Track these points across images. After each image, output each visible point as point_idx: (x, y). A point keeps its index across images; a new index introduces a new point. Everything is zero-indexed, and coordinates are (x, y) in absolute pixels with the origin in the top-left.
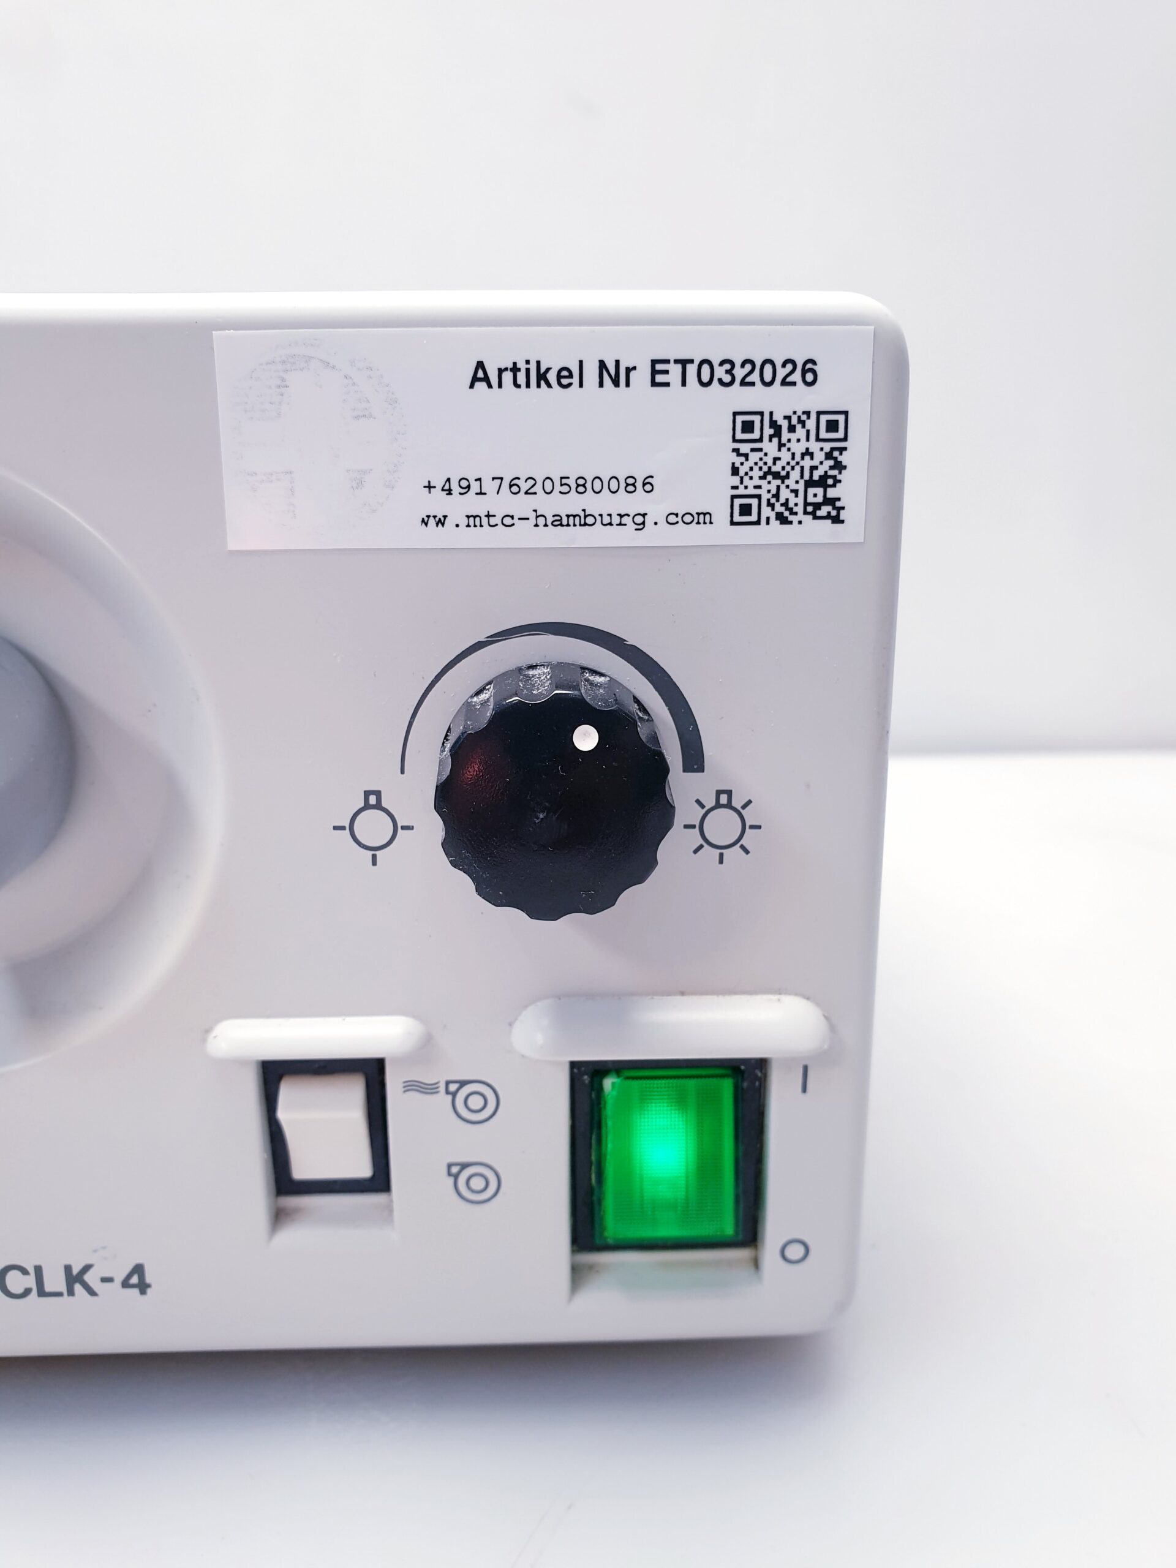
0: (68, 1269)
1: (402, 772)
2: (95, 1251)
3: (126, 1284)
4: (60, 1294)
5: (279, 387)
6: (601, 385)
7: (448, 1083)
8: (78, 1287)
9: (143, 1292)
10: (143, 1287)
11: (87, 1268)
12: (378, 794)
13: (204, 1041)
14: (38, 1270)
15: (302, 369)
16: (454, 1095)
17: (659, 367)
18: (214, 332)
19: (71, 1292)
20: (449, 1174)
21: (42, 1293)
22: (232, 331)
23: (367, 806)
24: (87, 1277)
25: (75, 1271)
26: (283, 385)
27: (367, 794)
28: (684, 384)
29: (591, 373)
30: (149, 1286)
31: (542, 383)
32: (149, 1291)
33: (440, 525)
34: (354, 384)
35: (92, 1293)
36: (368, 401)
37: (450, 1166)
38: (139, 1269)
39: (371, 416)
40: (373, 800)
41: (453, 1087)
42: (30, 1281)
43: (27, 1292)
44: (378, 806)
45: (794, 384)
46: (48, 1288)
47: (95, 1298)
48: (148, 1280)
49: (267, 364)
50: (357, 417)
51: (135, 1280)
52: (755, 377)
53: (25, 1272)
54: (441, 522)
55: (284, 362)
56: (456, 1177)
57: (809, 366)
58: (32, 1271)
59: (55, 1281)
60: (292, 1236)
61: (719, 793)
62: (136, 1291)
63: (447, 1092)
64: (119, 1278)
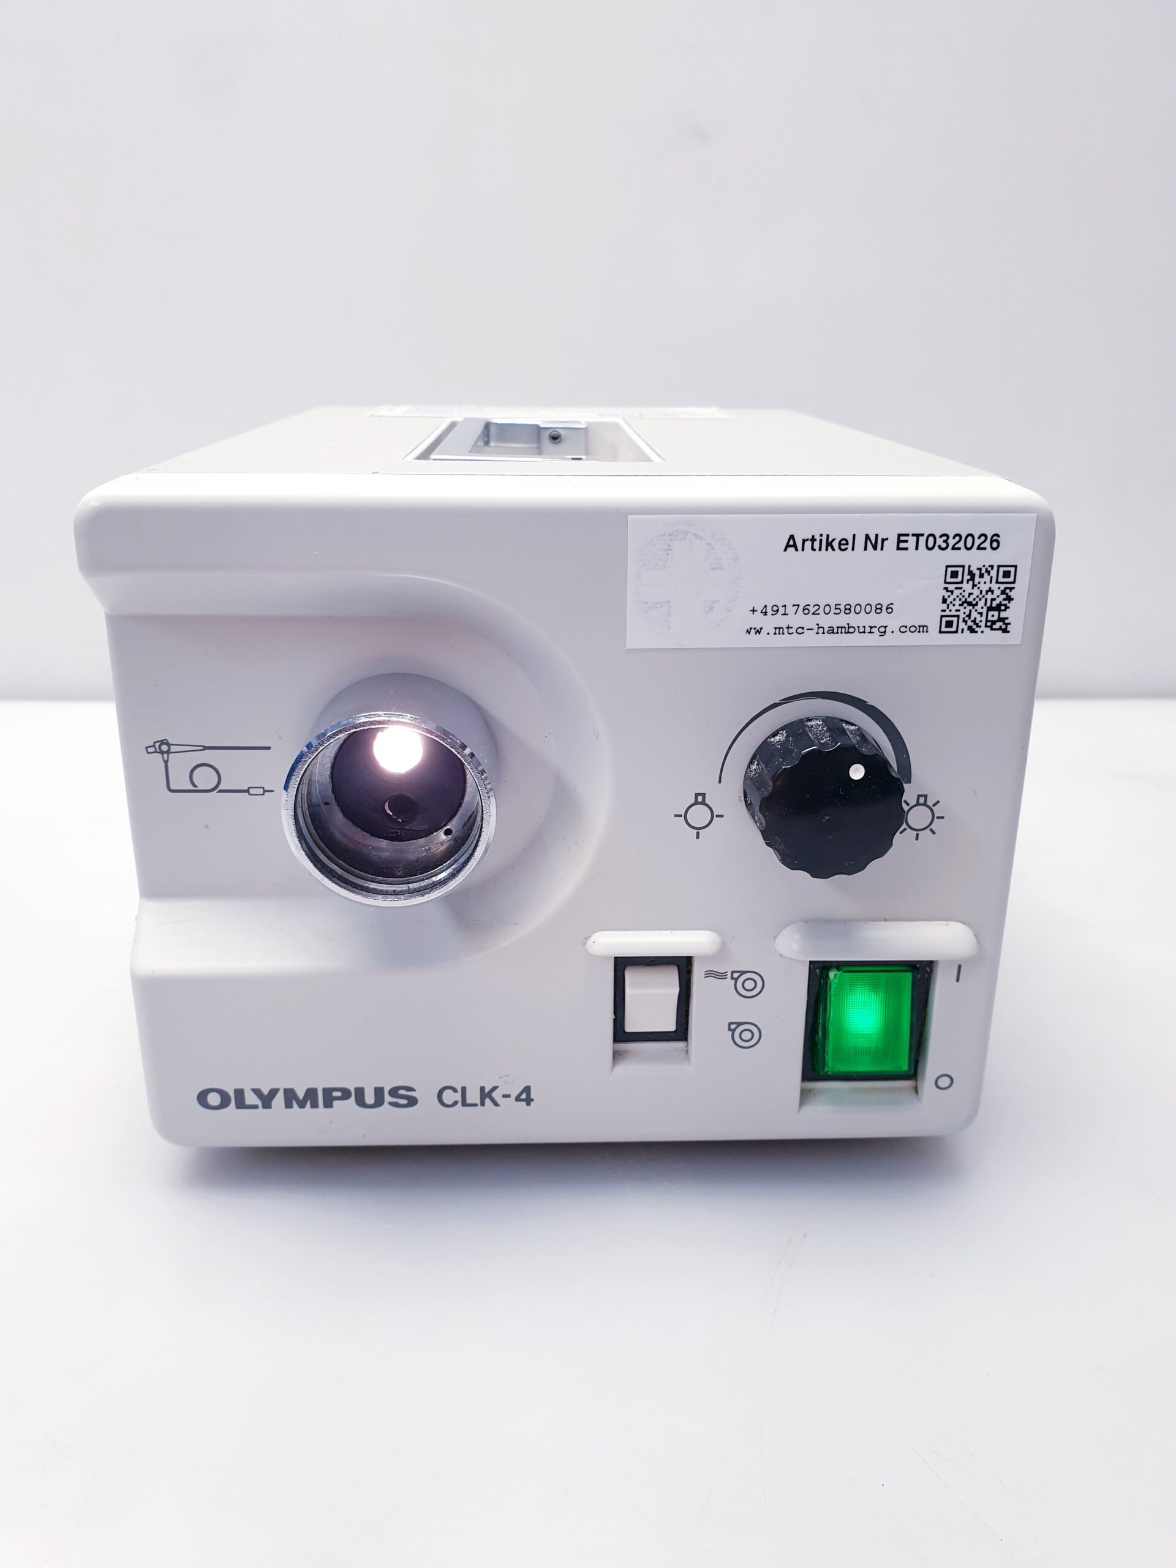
0: (482, 1089)
1: (720, 782)
2: (501, 1077)
3: (518, 1099)
4: (476, 1105)
5: (666, 550)
6: (865, 549)
7: (733, 972)
8: (488, 1101)
9: (528, 1104)
10: (529, 1101)
11: (495, 1088)
12: (703, 795)
13: (585, 944)
14: (464, 1089)
15: (681, 539)
16: (736, 980)
17: (902, 538)
18: (629, 517)
19: (483, 1104)
20: (729, 1029)
21: (464, 1104)
22: (640, 516)
23: (696, 803)
24: (494, 1095)
25: (487, 1090)
26: (669, 548)
27: (697, 795)
28: (917, 548)
29: (860, 542)
30: (533, 1100)
31: (829, 548)
32: (532, 1103)
33: (758, 633)
34: (713, 548)
35: (496, 1104)
36: (721, 559)
37: (730, 1024)
38: (527, 1090)
39: (721, 568)
40: (700, 799)
41: (736, 975)
42: (458, 1097)
43: (456, 1103)
44: (703, 803)
45: (985, 549)
46: (469, 1101)
47: (498, 1108)
48: (532, 1097)
49: (660, 536)
50: (714, 569)
51: (524, 1096)
52: (961, 545)
53: (455, 1090)
54: (758, 632)
55: (670, 535)
56: (733, 1031)
57: (995, 538)
58: (459, 1090)
59: (473, 1097)
60: (625, 1069)
61: (919, 796)
62: (524, 1103)
63: (732, 978)
64: (513, 1096)
